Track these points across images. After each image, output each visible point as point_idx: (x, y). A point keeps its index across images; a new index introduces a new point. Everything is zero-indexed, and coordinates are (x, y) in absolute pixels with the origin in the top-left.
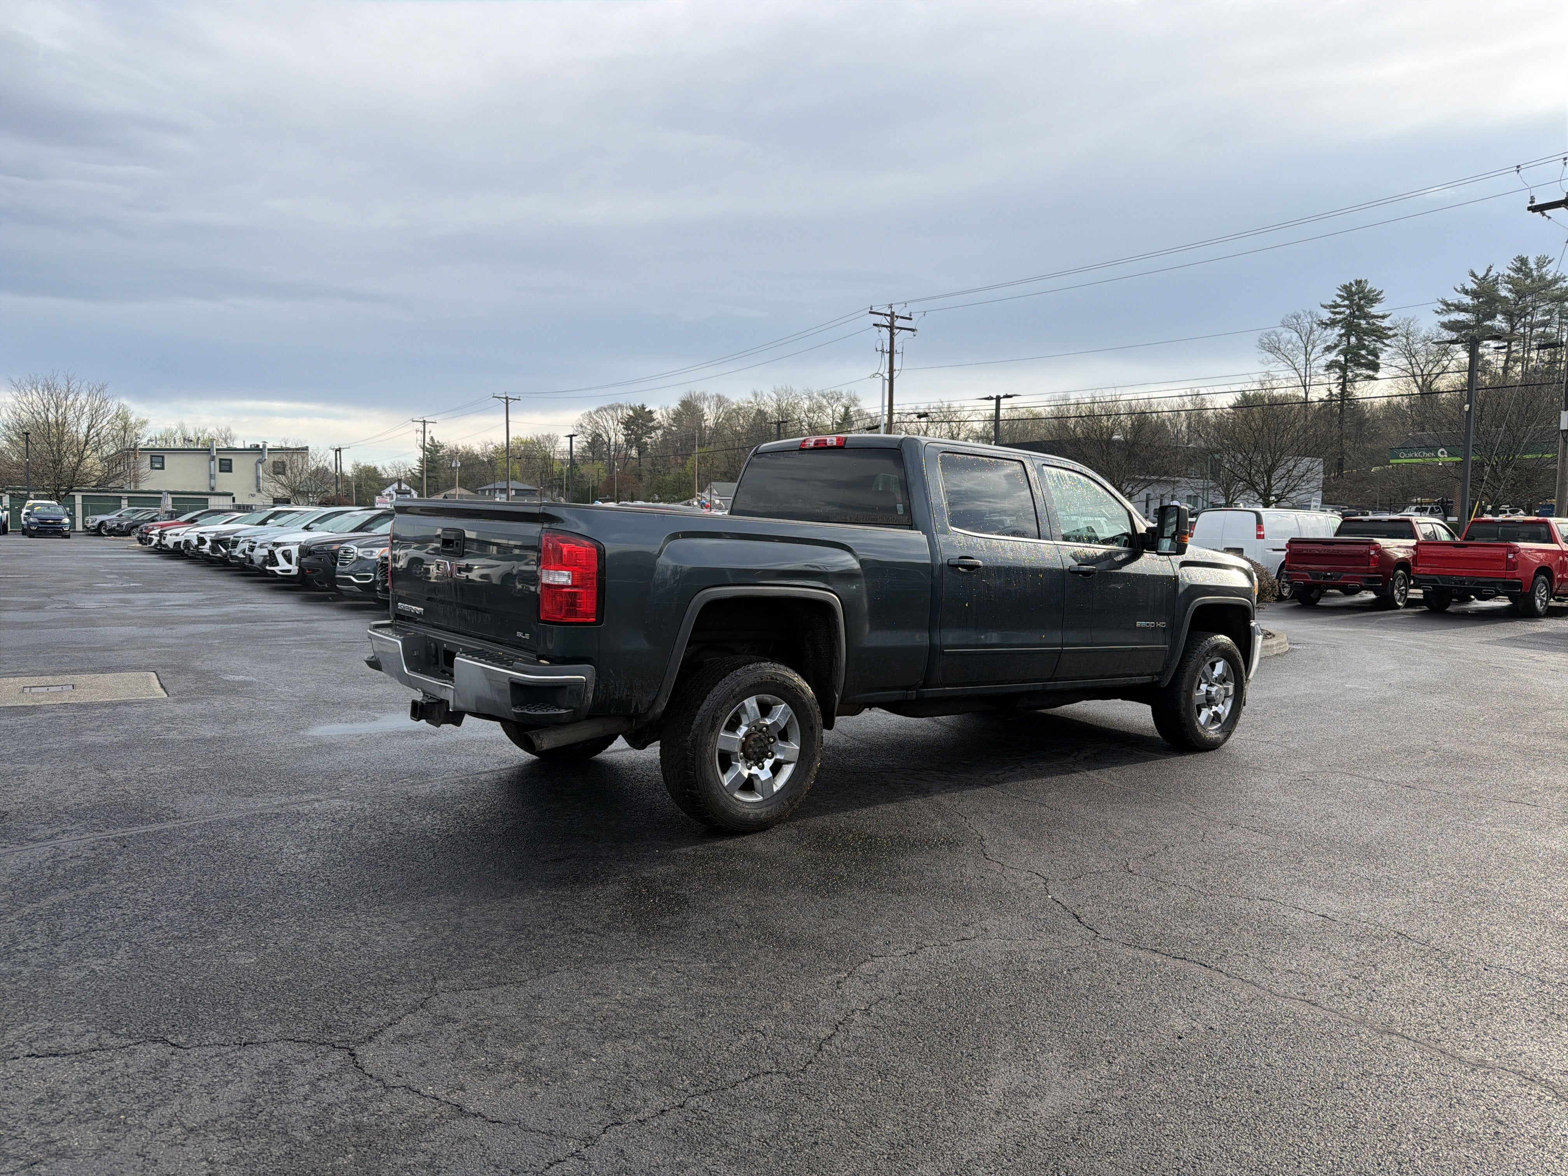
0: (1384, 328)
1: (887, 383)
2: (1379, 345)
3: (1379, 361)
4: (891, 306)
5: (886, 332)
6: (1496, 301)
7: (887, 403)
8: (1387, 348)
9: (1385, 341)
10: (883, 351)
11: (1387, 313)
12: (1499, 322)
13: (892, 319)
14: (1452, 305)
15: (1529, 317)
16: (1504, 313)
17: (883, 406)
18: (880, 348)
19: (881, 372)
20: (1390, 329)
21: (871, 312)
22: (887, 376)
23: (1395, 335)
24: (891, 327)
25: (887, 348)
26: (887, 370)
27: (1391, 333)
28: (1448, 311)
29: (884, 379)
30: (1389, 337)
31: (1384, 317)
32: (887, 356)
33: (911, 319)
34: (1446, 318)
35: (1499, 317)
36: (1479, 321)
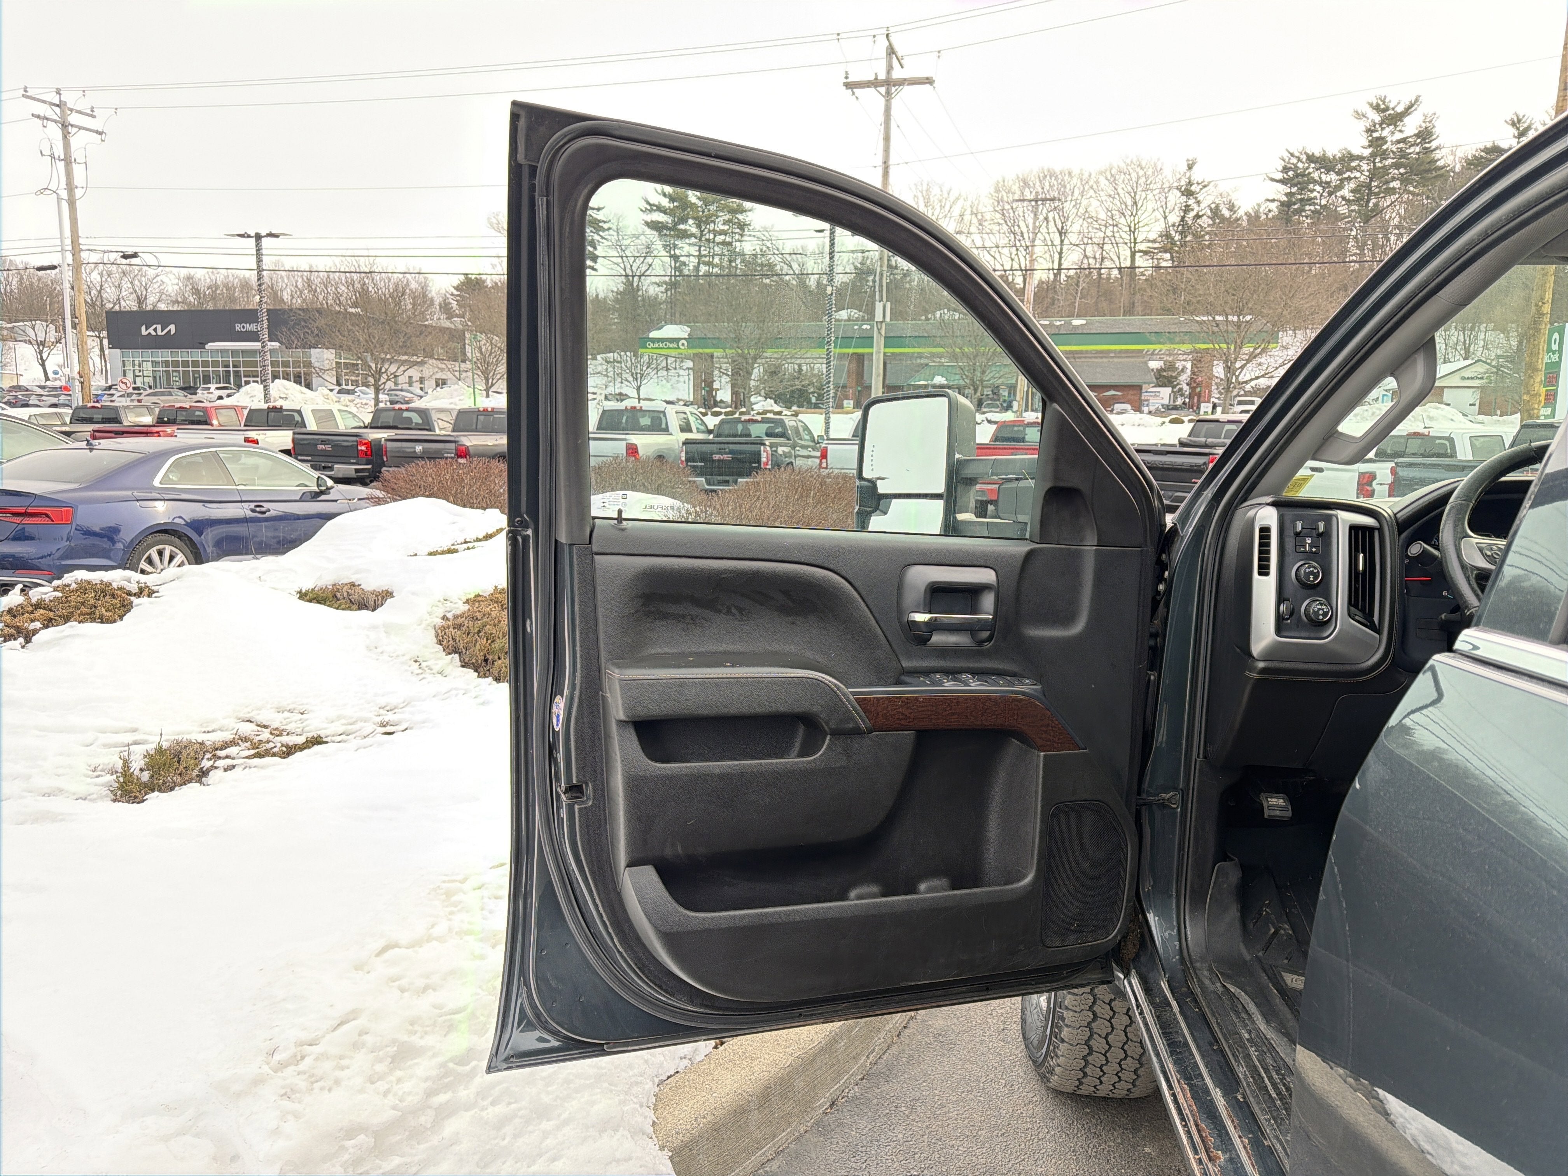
0: (600, 221)
1: (65, 206)
2: (596, 237)
3: (596, 253)
4: (58, 92)
5: (55, 131)
6: (688, 207)
7: (67, 232)
8: (603, 241)
9: (601, 233)
10: (52, 156)
11: (601, 206)
12: (690, 226)
13: (62, 111)
14: (654, 205)
15: (712, 225)
16: (693, 218)
17: (62, 238)
18: (47, 152)
19: (53, 187)
20: (605, 222)
21: (23, 96)
22: (64, 194)
23: (609, 229)
24: (65, 126)
25: (59, 151)
26: (63, 184)
27: (606, 226)
28: (651, 211)
29: (59, 199)
30: (604, 230)
31: (599, 209)
32: (61, 165)
33: (94, 117)
34: (650, 217)
35: (691, 221)
36: (675, 224)
